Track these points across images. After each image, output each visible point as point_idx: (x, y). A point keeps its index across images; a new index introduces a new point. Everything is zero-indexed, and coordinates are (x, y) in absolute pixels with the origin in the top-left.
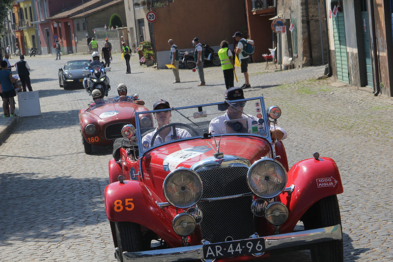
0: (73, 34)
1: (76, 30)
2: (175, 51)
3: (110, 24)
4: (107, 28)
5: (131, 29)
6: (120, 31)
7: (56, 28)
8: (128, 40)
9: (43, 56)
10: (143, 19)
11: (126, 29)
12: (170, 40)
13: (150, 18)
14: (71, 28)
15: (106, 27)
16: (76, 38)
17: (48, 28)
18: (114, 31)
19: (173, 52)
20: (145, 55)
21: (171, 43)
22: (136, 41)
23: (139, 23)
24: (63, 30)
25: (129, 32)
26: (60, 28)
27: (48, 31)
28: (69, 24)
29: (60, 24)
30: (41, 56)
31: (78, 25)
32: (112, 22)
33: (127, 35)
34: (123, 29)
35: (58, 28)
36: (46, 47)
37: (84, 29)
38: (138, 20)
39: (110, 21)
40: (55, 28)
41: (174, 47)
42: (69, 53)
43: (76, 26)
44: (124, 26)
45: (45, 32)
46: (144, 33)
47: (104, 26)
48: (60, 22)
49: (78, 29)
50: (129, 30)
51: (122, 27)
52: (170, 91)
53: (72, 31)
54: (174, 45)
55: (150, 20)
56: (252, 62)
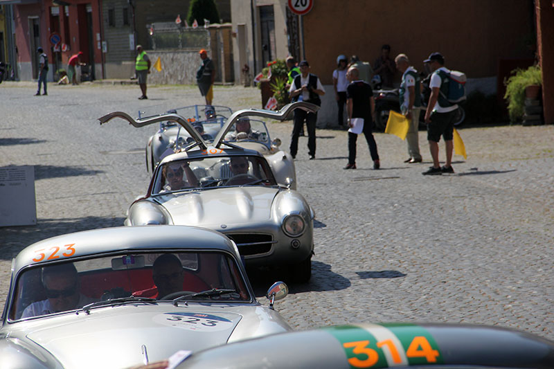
0: (98, 35)
1: (105, 24)
2: (413, 84)
3: (189, 15)
4: (183, 24)
5: (242, 28)
6: (214, 31)
7: (57, 17)
8: (231, 55)
9: (21, 83)
10: (272, 6)
11: (230, 27)
12: (401, 55)
13: (296, 5)
14: (95, 18)
15: (178, 21)
16: (104, 43)
17: (36, 17)
18: (197, 32)
19: (408, 85)
20: (277, 93)
21: (404, 64)
22: (251, 58)
23: (261, 17)
24: (74, 24)
25: (235, 35)
26: (66, 19)
27: (37, 23)
28: (89, 10)
29: (67, 8)
30: (15, 83)
31: (111, 12)
32: (194, 10)
33: (231, 43)
34: (221, 28)
35: (61, 18)
36: (30, 63)
37: (126, 23)
38: (261, 8)
39: (191, 8)
40: (54, 19)
41: (411, 73)
42: (83, 80)
43: (106, 15)
44: (224, 22)
45: (30, 26)
46: (272, 40)
47: (174, 19)
48: (68, 5)
49: (112, 24)
50: (235, 30)
51: (219, 22)
52: (346, 181)
53: (95, 26)
54: (411, 68)
55: (297, 9)
56: (541, 122)
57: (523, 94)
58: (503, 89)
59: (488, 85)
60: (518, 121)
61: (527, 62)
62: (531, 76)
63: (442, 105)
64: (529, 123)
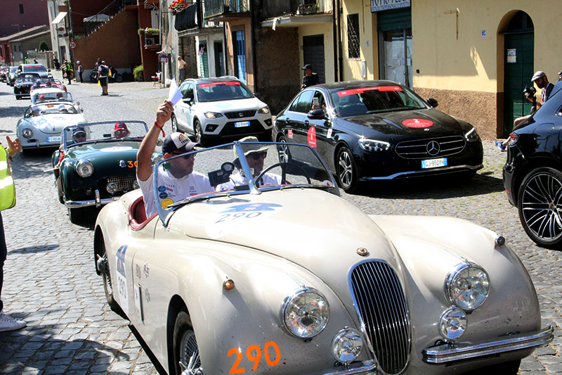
0: (11, 54)
1: (13, 51)
3: (40, 48)
5: (56, 52)
6: (47, 53)
10: (65, 46)
11: (52, 52)
13: (70, 47)
14: (10, 49)
15: (36, 50)
16: (13, 56)
18: (42, 53)
23: (61, 49)
24: (3, 50)
28: (8, 46)
31: (15, 47)
37: (20, 50)
38: (61, 47)
39: (40, 46)
44: (50, 51)
50: (54, 53)
56: (143, 81)
57: (138, 73)
58: (132, 71)
59: (128, 70)
60: (137, 81)
61: (139, 64)
62: (140, 68)
63: (103, 75)
64: (140, 81)
